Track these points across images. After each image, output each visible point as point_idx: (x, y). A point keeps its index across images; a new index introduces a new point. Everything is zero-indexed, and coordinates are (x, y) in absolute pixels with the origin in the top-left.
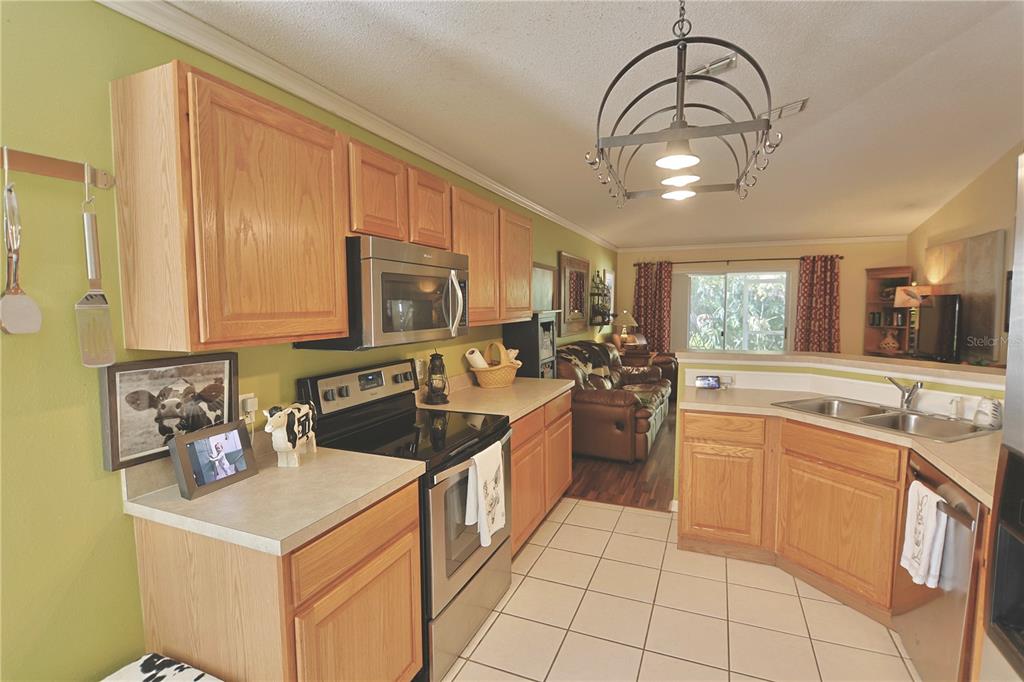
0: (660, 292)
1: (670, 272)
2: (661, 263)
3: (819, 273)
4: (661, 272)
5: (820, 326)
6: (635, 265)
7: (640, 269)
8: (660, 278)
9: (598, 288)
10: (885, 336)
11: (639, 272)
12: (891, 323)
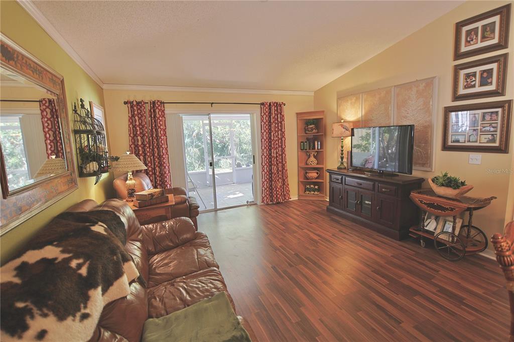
0: (156, 130)
1: (163, 111)
2: (154, 103)
3: (274, 115)
4: (154, 111)
5: (277, 153)
6: (126, 103)
7: (132, 107)
8: (155, 116)
9: (85, 123)
10: (309, 156)
11: (132, 111)
12: (314, 148)
